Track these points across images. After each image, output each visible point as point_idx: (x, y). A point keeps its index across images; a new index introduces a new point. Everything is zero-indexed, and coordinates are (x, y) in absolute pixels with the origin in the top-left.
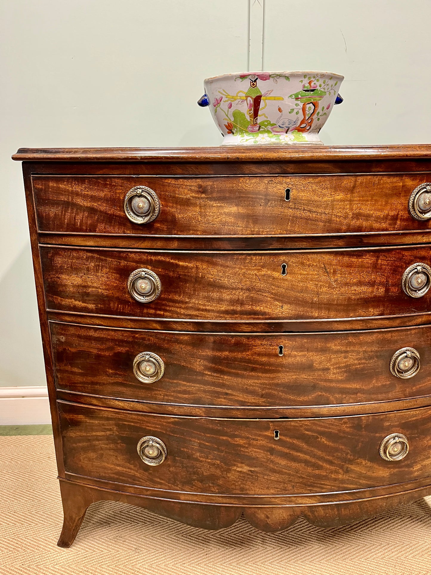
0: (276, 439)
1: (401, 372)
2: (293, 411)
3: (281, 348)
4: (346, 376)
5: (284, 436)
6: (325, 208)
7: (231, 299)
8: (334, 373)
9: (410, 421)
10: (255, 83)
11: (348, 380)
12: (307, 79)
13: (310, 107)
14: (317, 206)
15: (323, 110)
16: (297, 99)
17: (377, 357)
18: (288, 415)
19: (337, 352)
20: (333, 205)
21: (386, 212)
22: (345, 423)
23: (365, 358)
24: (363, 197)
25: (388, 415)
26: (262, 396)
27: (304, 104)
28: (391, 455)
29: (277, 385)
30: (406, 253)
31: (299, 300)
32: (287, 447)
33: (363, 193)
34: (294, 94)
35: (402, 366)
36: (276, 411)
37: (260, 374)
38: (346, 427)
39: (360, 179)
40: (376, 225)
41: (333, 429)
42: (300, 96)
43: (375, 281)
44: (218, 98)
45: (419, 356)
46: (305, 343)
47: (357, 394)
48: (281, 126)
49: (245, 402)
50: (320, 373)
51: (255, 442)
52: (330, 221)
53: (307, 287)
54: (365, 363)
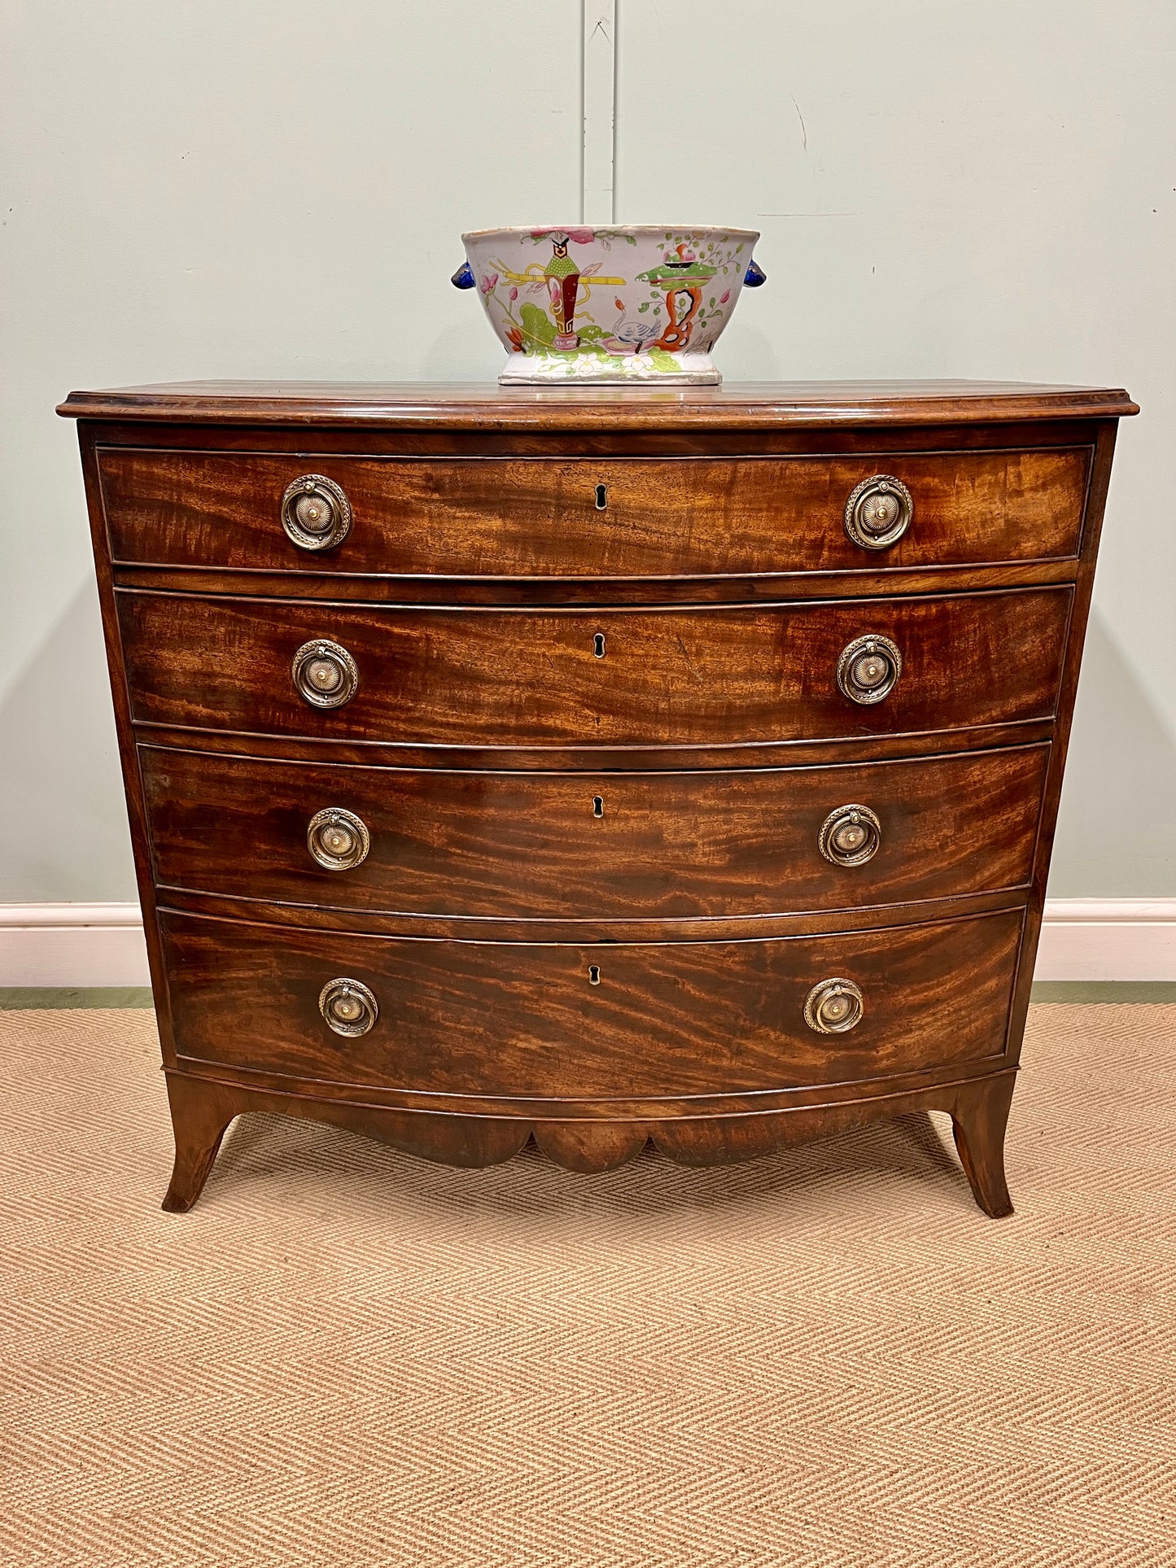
0: (594, 983)
1: (839, 852)
2: (626, 928)
3: (598, 802)
4: (730, 860)
5: (613, 978)
6: (676, 524)
7: (497, 703)
8: (704, 854)
9: (866, 954)
10: (564, 249)
11: (733, 868)
12: (672, 241)
13: (682, 300)
14: (660, 521)
15: (712, 306)
16: (654, 282)
17: (791, 823)
18: (616, 936)
19: (711, 811)
20: (691, 519)
21: (800, 534)
22: (731, 954)
23: (766, 825)
24: (750, 503)
25: (819, 941)
26: (565, 897)
27: (669, 294)
28: (827, 1022)
29: (594, 876)
30: (844, 615)
31: (631, 707)
32: (615, 1001)
33: (751, 496)
34: (647, 273)
35: (841, 840)
36: (591, 928)
37: (558, 854)
38: (733, 962)
39: (743, 468)
40: (781, 558)
41: (707, 965)
42: (659, 277)
43: (781, 671)
44: (490, 276)
45: (877, 822)
46: (645, 791)
47: (753, 896)
48: (624, 337)
49: (531, 909)
50: (677, 852)
51: (552, 990)
52: (686, 550)
53: (645, 681)
54: (766, 835)
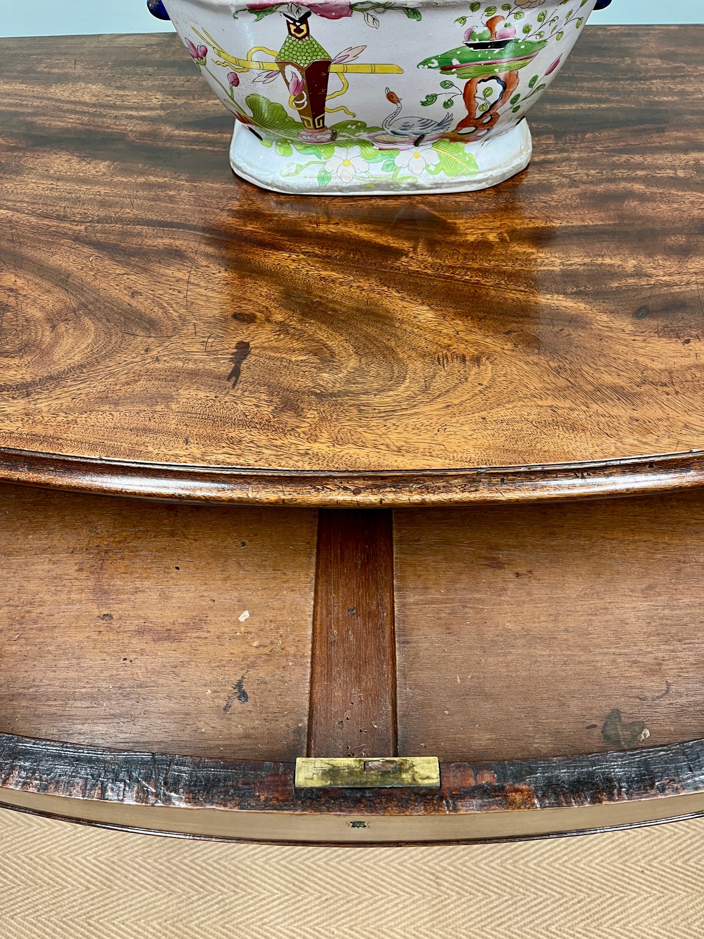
10: (303, 27)
12: (480, 12)
13: (488, 88)
15: (531, 86)
16: (446, 68)
27: (468, 83)
34: (436, 58)
42: (455, 62)
44: (196, 44)
